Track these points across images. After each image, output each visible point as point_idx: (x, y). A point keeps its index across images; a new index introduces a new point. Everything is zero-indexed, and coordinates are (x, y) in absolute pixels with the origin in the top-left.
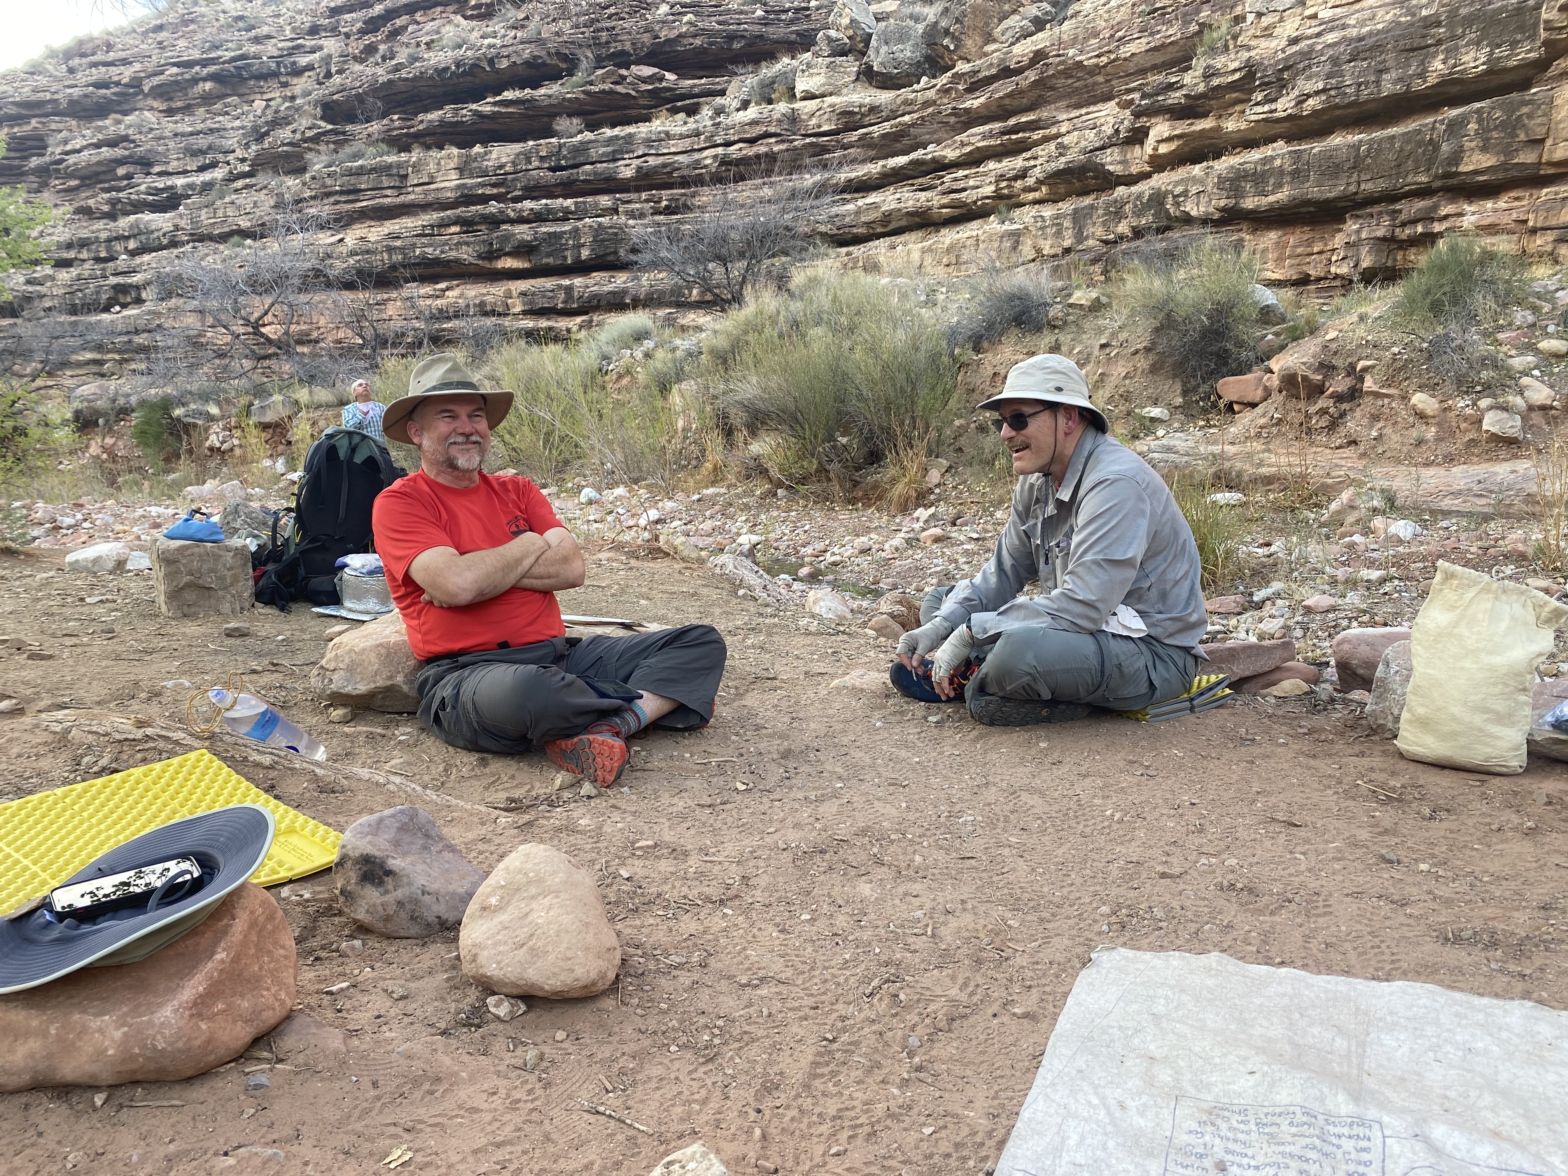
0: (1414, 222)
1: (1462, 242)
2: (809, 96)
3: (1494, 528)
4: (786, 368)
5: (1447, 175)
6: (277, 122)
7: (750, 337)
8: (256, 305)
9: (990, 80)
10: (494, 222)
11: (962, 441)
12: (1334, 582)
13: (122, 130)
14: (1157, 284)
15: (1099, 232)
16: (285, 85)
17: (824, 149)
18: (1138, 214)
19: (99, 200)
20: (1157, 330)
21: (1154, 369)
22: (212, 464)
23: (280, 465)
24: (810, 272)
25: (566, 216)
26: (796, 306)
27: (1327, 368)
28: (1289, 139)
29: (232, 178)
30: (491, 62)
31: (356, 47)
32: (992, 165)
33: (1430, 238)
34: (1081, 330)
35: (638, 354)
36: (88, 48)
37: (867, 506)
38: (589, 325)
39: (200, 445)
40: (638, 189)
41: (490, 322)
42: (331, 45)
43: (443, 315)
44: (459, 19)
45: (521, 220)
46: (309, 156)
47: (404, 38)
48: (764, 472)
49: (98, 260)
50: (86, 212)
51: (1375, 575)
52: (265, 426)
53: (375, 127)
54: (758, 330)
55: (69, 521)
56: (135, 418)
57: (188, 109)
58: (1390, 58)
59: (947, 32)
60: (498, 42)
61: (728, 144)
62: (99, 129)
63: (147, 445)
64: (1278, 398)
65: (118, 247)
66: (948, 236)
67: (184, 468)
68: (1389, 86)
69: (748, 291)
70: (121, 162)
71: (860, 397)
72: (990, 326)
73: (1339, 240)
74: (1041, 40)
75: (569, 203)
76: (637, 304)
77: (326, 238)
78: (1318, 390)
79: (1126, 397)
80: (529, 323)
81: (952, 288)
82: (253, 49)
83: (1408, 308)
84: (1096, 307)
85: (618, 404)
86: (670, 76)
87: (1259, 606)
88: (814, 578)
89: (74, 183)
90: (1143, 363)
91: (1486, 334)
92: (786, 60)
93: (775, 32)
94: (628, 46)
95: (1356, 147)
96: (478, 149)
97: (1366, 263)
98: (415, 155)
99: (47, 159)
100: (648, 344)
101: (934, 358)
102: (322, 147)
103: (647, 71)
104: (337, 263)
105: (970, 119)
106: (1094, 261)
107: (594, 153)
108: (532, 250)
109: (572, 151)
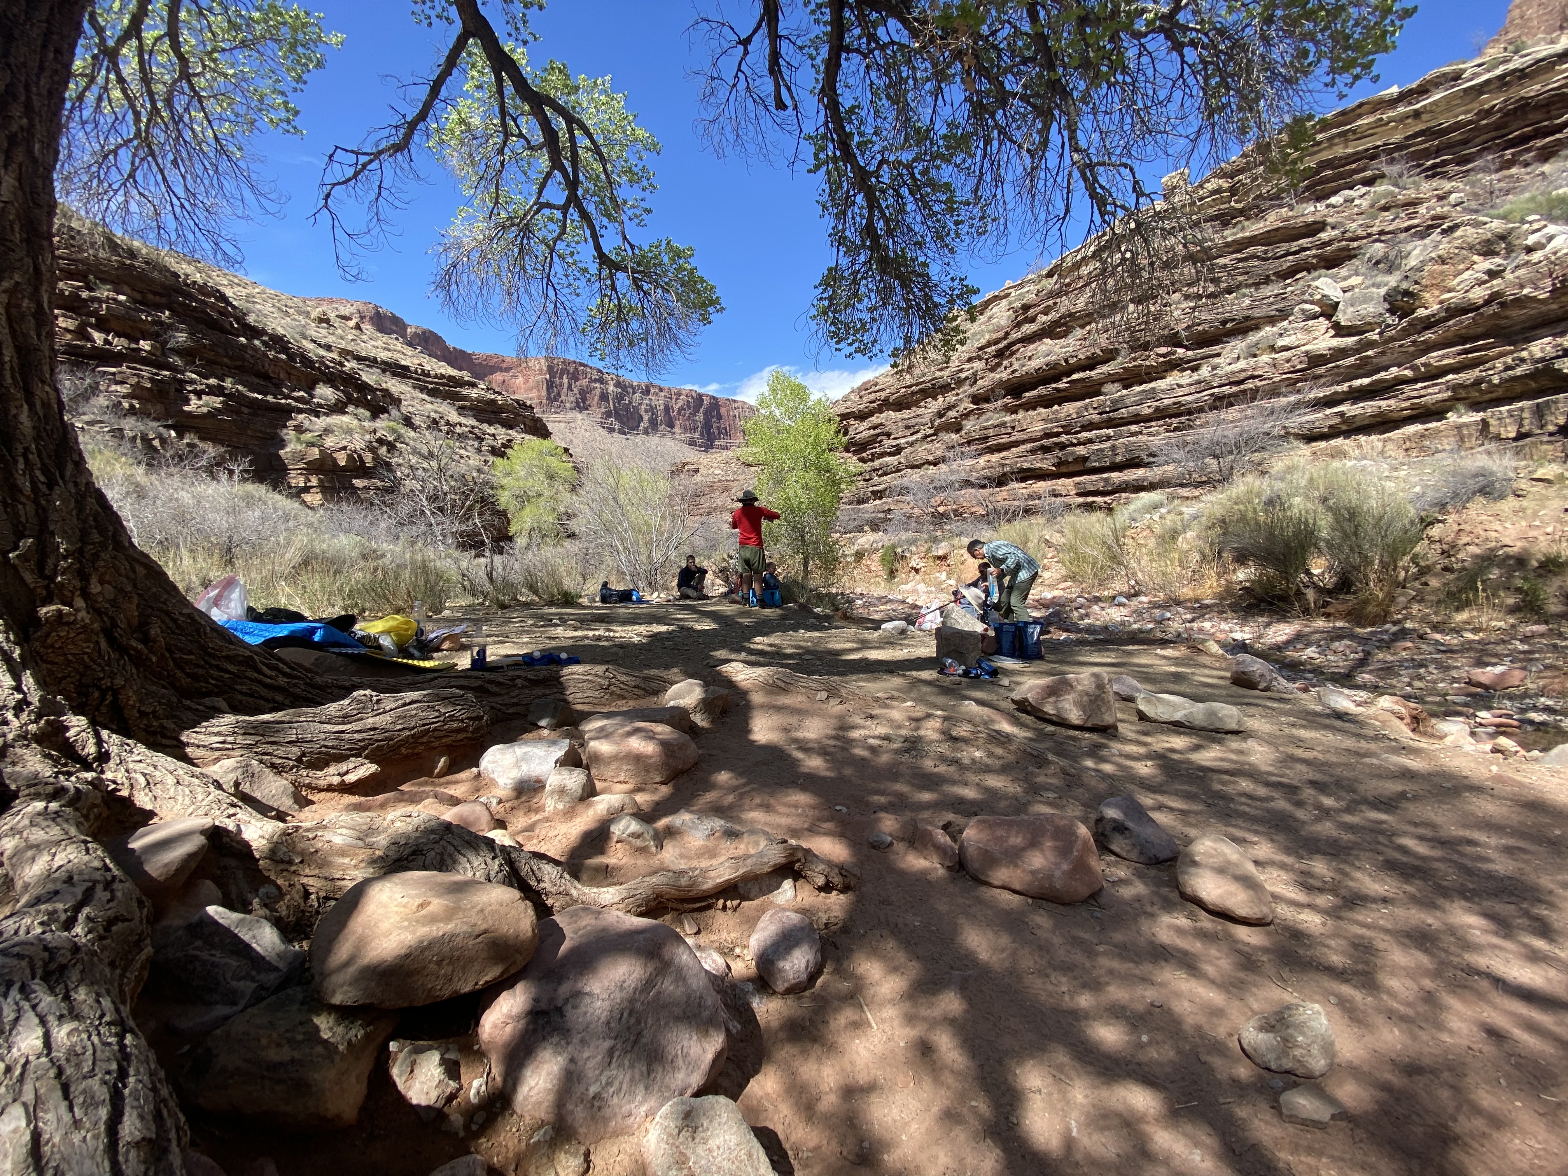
2: (1287, 349)
7: (1242, 506)
9: (1446, 319)
10: (1062, 446)
17: (1297, 381)
22: (912, 575)
23: (944, 576)
24: (1286, 462)
25: (1108, 439)
26: (1277, 484)
29: (926, 437)
30: (1066, 360)
31: (991, 364)
32: (1450, 377)
34: (1545, 498)
35: (1156, 517)
37: (1338, 619)
38: (1120, 500)
39: (907, 566)
40: (1158, 419)
42: (978, 366)
43: (1030, 497)
44: (1048, 341)
45: (1080, 444)
46: (964, 422)
49: (865, 480)
50: (862, 460)
52: (938, 557)
53: (999, 403)
54: (1247, 501)
56: (880, 553)
57: (908, 408)
59: (1407, 292)
60: (1071, 349)
61: (1221, 386)
62: (870, 422)
63: (884, 565)
65: (874, 474)
66: (1409, 429)
69: (1236, 476)
74: (1495, 285)
75: (1110, 431)
77: (971, 463)
82: (940, 374)
84: (1560, 480)
86: (1180, 351)
89: (858, 447)
92: (1268, 329)
93: (1257, 313)
94: (1153, 338)
96: (1056, 407)
98: (1021, 414)
100: (1163, 511)
102: (971, 417)
103: (1163, 350)
104: (975, 474)
105: (1430, 348)
107: (1128, 402)
108: (1085, 459)
109: (1114, 402)
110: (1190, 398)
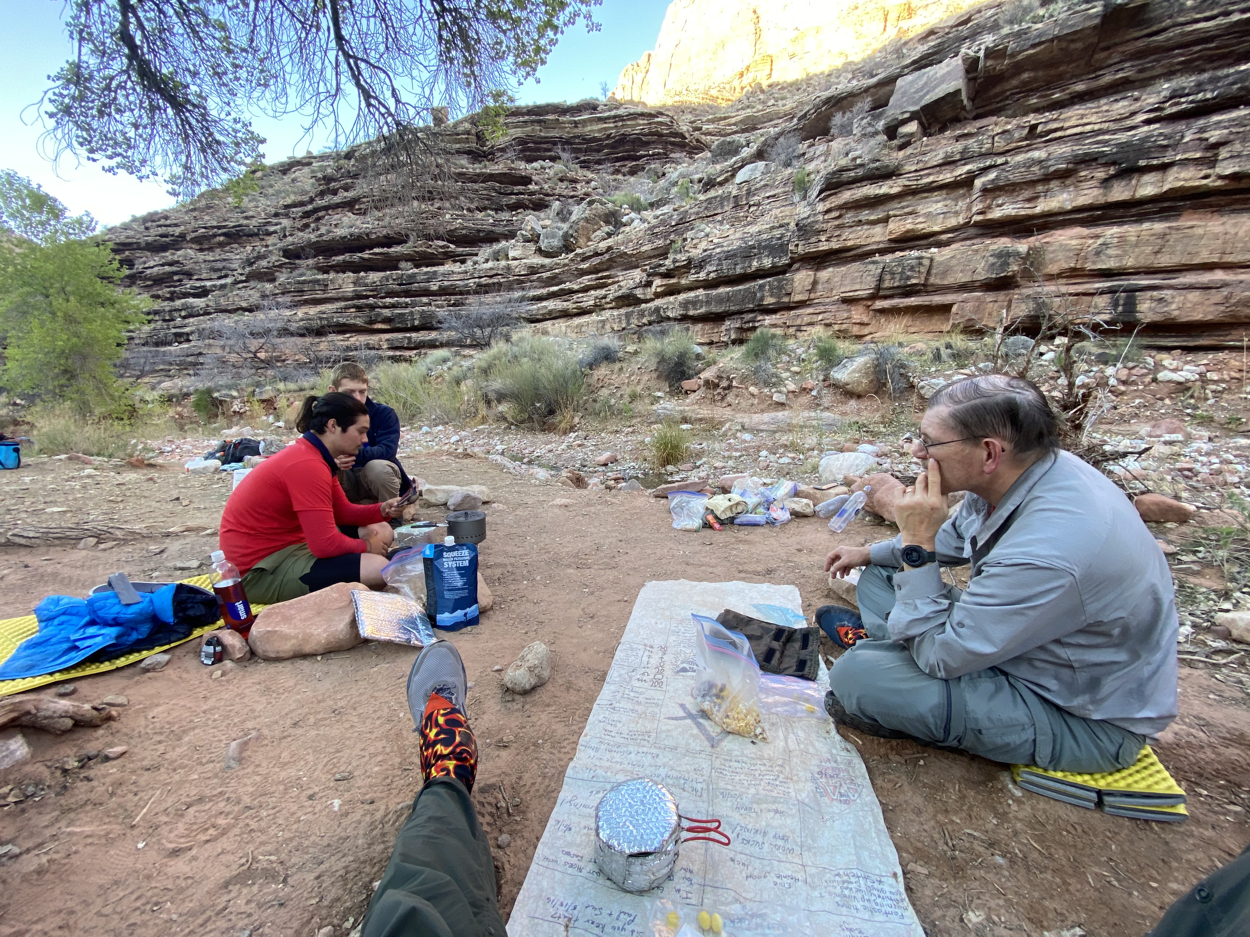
0: (749, 322)
1: (765, 330)
2: (515, 259)
3: (777, 435)
4: (512, 376)
5: (759, 305)
6: (260, 257)
7: (497, 362)
8: (254, 344)
9: (590, 257)
10: (372, 307)
11: (587, 405)
12: (724, 457)
13: (175, 258)
14: (658, 345)
15: (636, 322)
16: (263, 240)
17: (523, 282)
18: (650, 315)
19: (165, 291)
20: (659, 363)
21: (658, 377)
22: (235, 419)
23: (271, 419)
24: (520, 335)
25: (407, 306)
26: (515, 349)
27: (720, 378)
28: (705, 288)
29: (236, 282)
30: (367, 235)
31: (299, 224)
32: (592, 292)
33: (754, 328)
34: (630, 362)
35: (445, 368)
36: (156, 218)
37: (550, 432)
38: (419, 354)
39: (228, 410)
40: (441, 295)
41: (373, 352)
42: (285, 222)
43: (348, 349)
44: (350, 214)
45: (386, 307)
46: (277, 274)
47: (323, 222)
48: (505, 419)
49: (164, 320)
50: (157, 297)
51: (738, 454)
52: (263, 401)
53: (311, 262)
54: (499, 359)
55: (169, 449)
56: (193, 398)
57: (211, 249)
58: (739, 260)
59: (572, 236)
60: (370, 226)
61: (480, 277)
62: (163, 257)
63: (199, 411)
64: (703, 389)
65: (176, 314)
66: (577, 321)
67: (221, 421)
68: (739, 270)
69: (493, 342)
70: (176, 273)
71: (545, 387)
72: (596, 360)
73: (723, 328)
74: (610, 242)
75: (408, 300)
76: (442, 345)
77: (288, 313)
78: (717, 386)
79: (648, 388)
80: (391, 353)
81: (579, 343)
82: (245, 222)
83: (747, 355)
84: (636, 353)
85: (437, 390)
86: (452, 246)
87: (698, 467)
88: (530, 462)
89: (149, 283)
90: (654, 375)
91: (773, 365)
92: (504, 242)
93: (499, 230)
94: (432, 232)
95: (728, 293)
96: (362, 274)
97: (733, 337)
98: (332, 275)
99: (134, 271)
100: (450, 364)
101: (574, 372)
102: (284, 270)
103: (441, 243)
104: (294, 325)
105: (583, 273)
106: (634, 333)
107: (419, 278)
108: (392, 320)
109: (409, 277)
110: (461, 283)
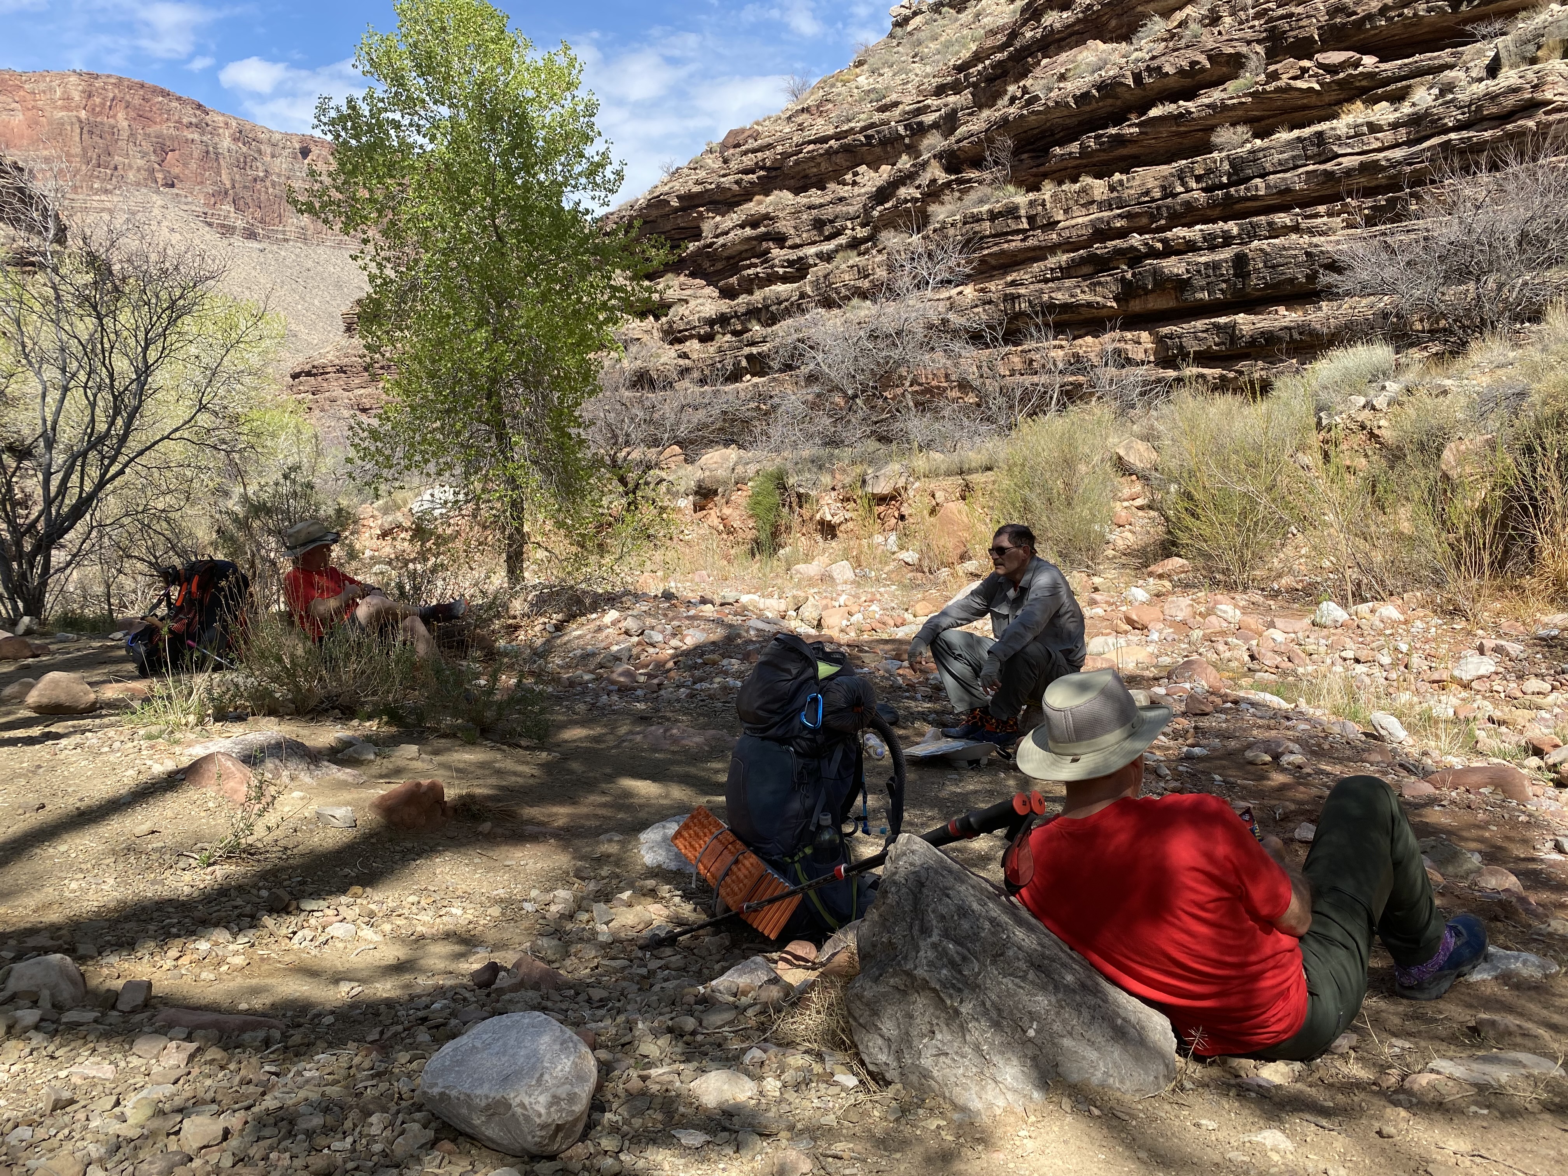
6: (902, 181)
19: (741, 277)
22: (821, 540)
23: (891, 542)
25: (1227, 241)
29: (856, 243)
30: (1137, 77)
31: (982, 95)
35: (1381, 402)
36: (741, 139)
39: (811, 517)
40: (1328, 200)
42: (956, 100)
44: (1097, 44)
45: (1171, 252)
46: (933, 208)
47: (1037, 73)
49: (734, 333)
50: (728, 289)
52: (878, 498)
56: (750, 488)
57: (820, 183)
61: (1464, 126)
62: (745, 211)
65: (753, 319)
67: (795, 543)
70: (761, 239)
75: (1231, 225)
82: (883, 116)
86: (1369, 61)
92: (1555, 7)
94: (1311, 33)
96: (1119, 176)
98: (1046, 192)
99: (701, 244)
100: (1393, 387)
102: (946, 197)
103: (1335, 57)
107: (1265, 163)
108: (1181, 285)
109: (1237, 164)
110: (1398, 154)
